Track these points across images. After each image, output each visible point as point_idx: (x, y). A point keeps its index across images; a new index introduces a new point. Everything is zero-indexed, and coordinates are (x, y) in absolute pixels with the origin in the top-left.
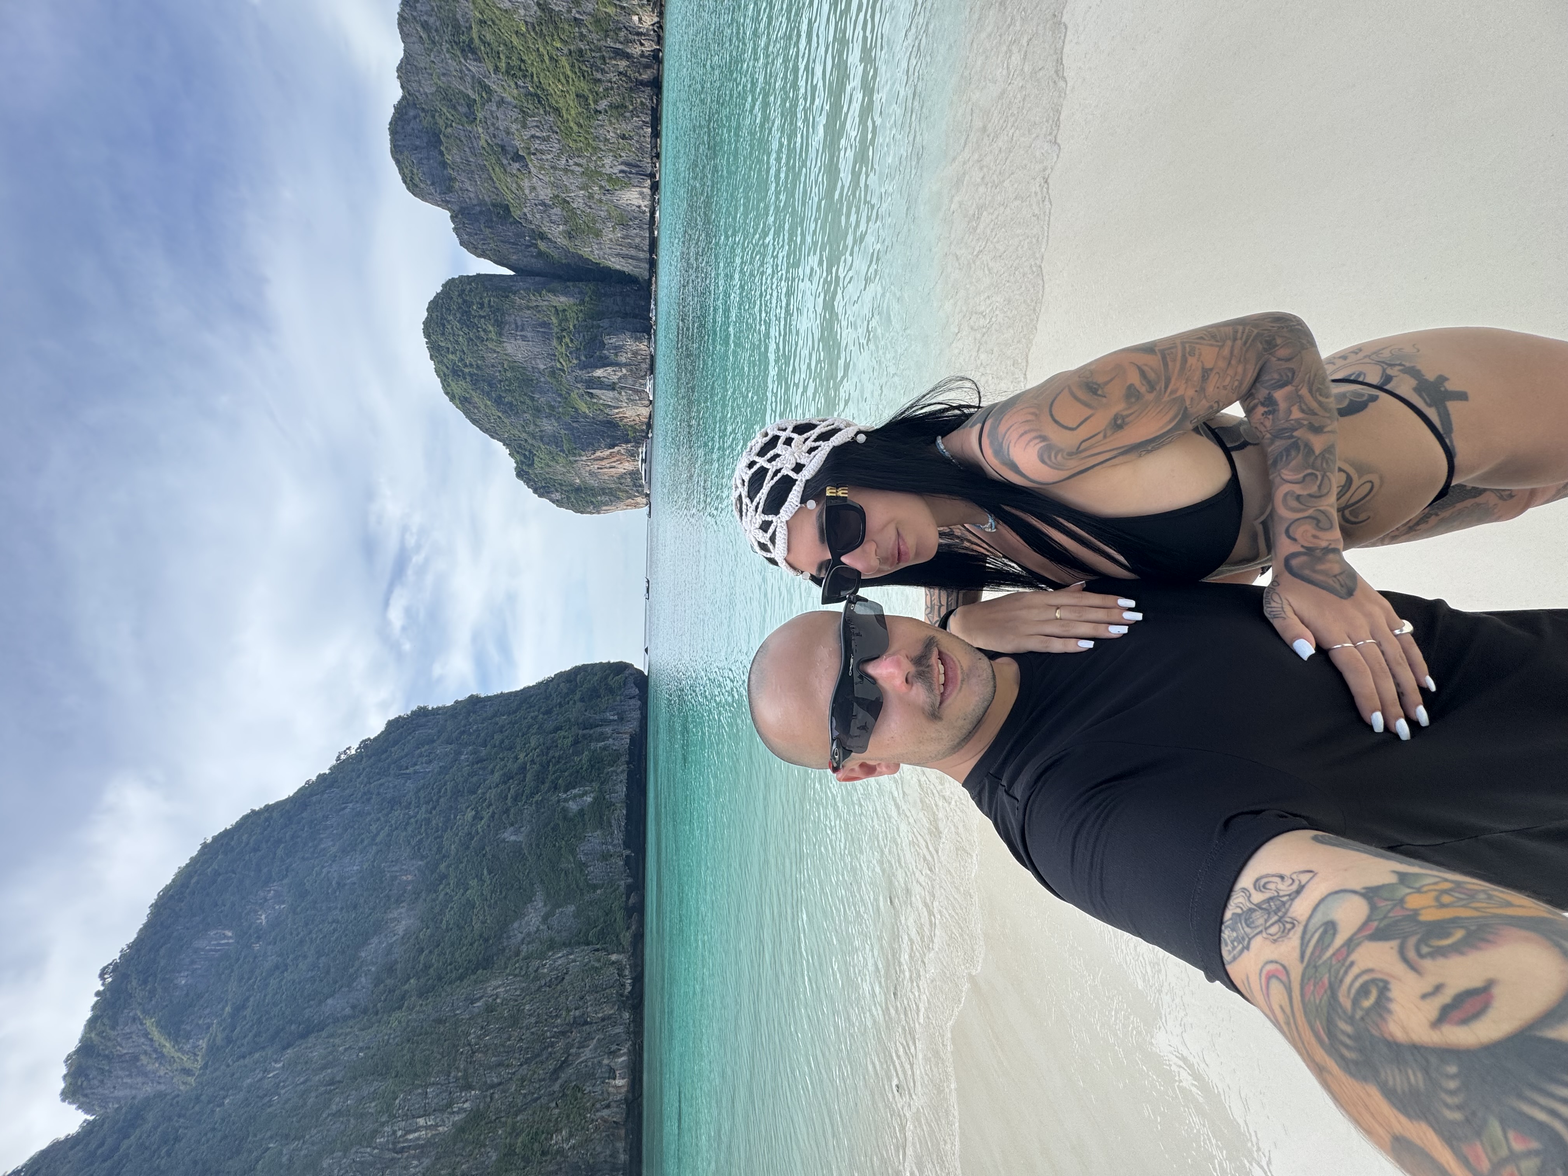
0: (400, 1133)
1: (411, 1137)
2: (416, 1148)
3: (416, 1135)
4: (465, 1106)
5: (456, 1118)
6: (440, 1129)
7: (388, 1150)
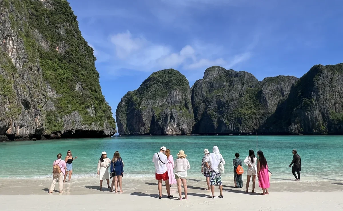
2: (5, 43)
5: (13, 60)
6: (10, 54)
7: (8, 33)
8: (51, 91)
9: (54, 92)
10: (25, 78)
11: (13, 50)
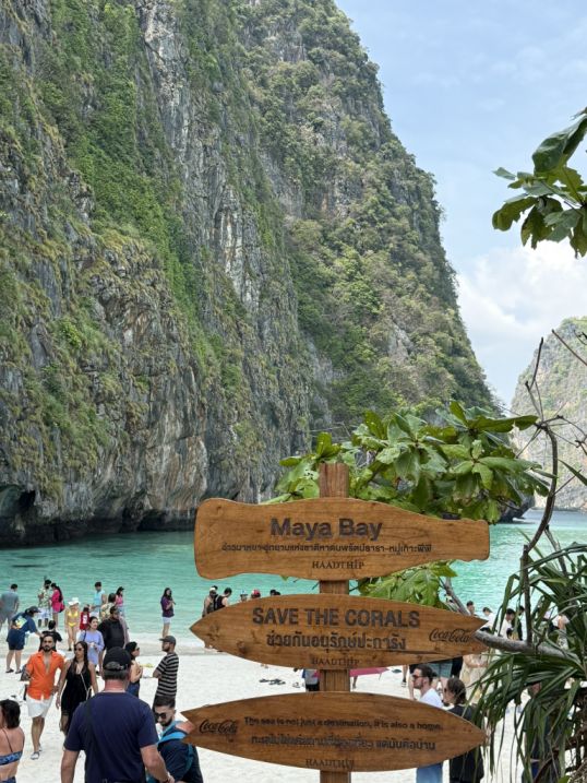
0: (235, 216)
1: (229, 228)
2: (217, 236)
3: (230, 236)
4: (248, 295)
5: (235, 284)
6: (228, 265)
7: (222, 203)
8: (317, 360)
9: (325, 364)
10: (265, 336)
11: (234, 254)
